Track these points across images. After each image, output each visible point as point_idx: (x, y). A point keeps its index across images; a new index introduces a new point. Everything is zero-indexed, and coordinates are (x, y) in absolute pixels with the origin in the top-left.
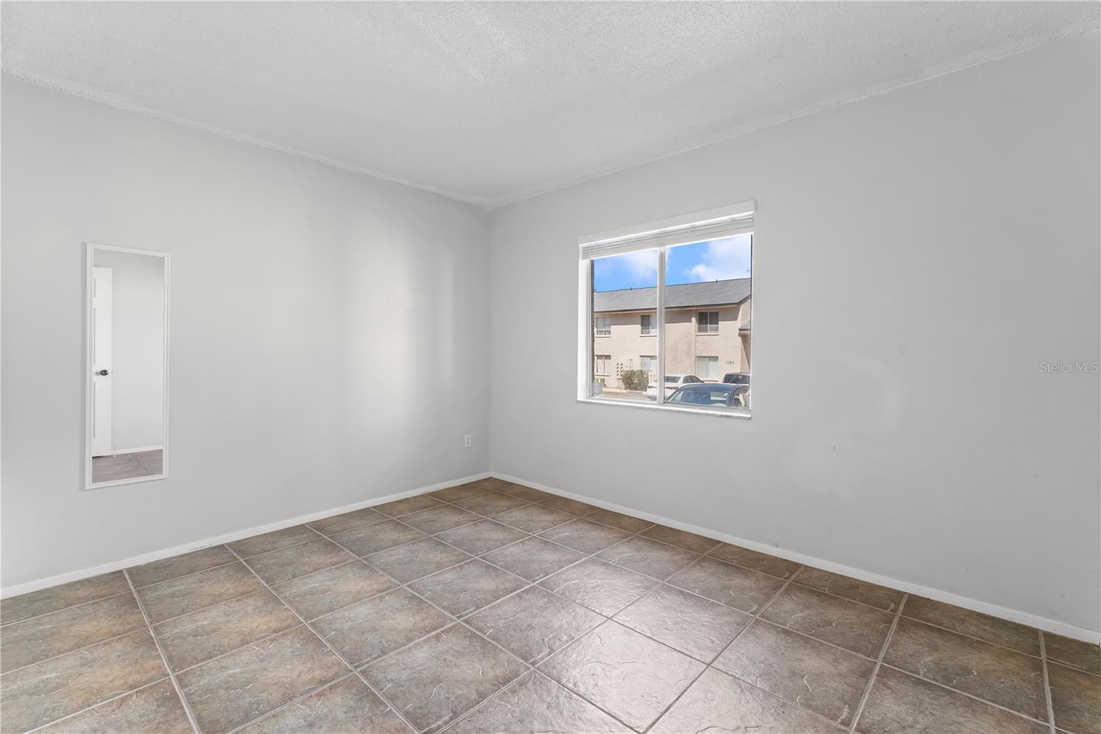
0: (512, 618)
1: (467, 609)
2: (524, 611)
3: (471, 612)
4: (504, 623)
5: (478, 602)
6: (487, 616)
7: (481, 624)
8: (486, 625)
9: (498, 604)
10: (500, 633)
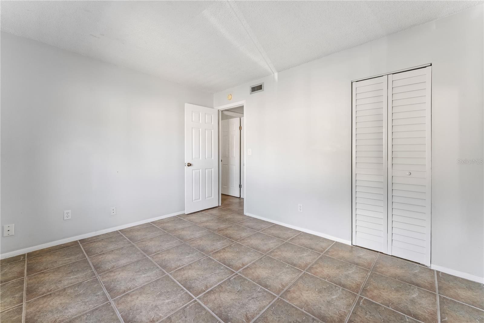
0: (213, 274)
1: (234, 279)
2: (206, 278)
3: (232, 277)
4: (216, 271)
5: (230, 283)
6: (224, 275)
7: (227, 270)
8: (224, 270)
9: (219, 282)
10: (218, 267)
